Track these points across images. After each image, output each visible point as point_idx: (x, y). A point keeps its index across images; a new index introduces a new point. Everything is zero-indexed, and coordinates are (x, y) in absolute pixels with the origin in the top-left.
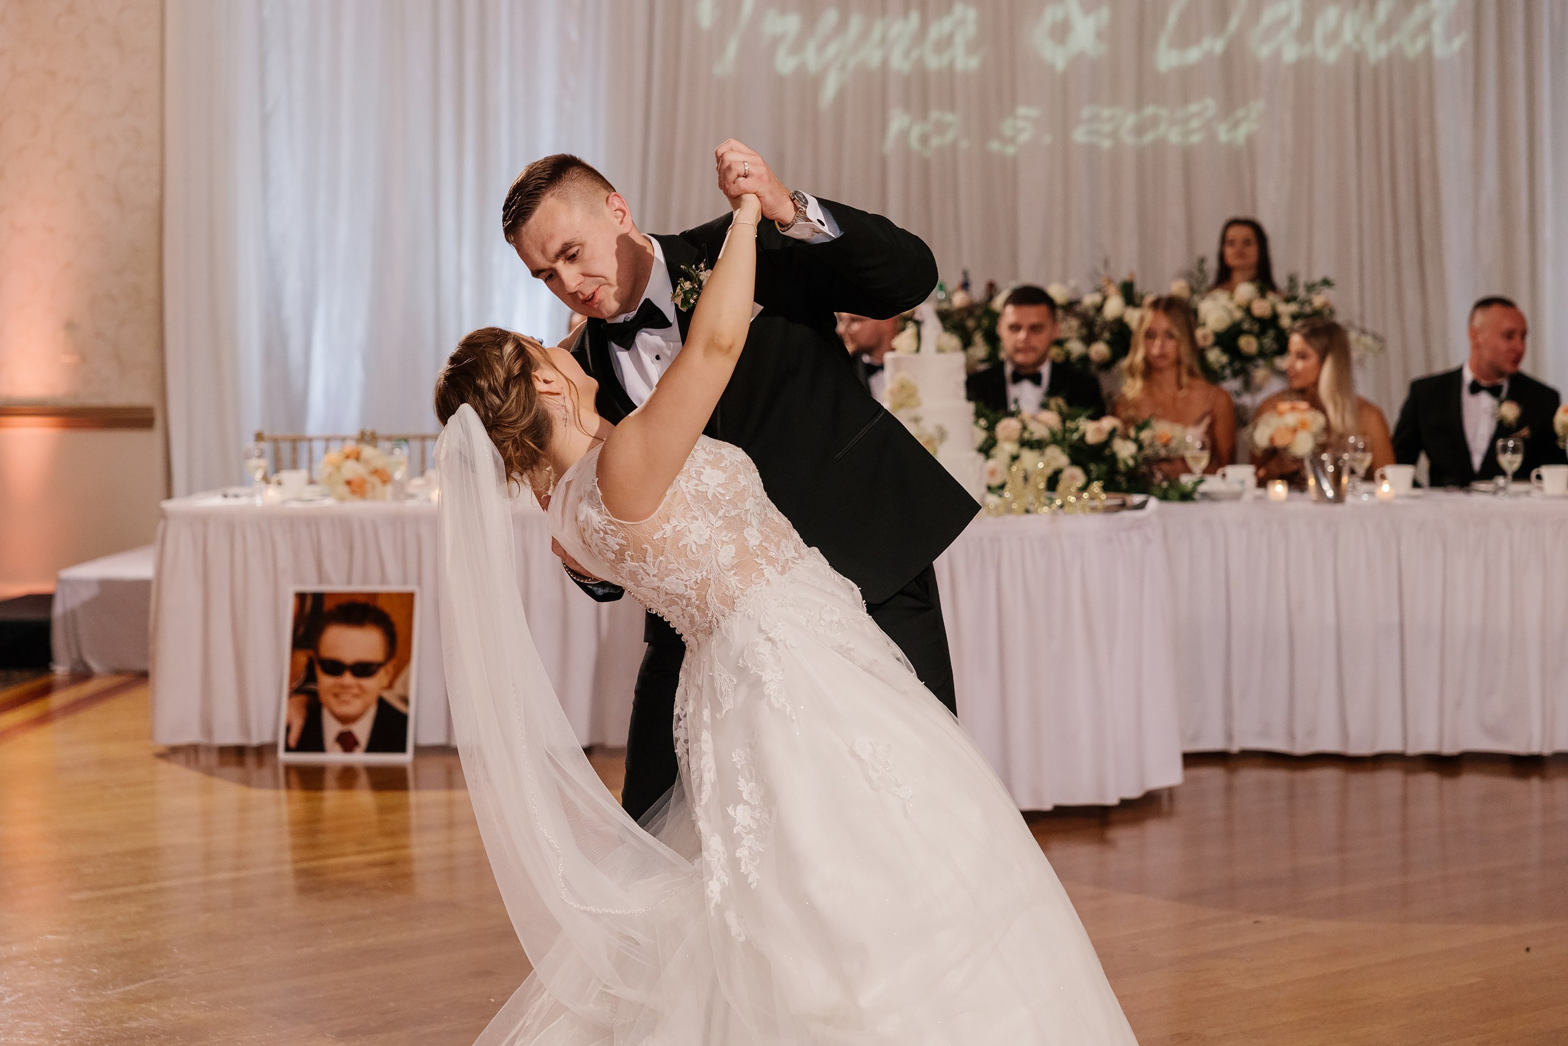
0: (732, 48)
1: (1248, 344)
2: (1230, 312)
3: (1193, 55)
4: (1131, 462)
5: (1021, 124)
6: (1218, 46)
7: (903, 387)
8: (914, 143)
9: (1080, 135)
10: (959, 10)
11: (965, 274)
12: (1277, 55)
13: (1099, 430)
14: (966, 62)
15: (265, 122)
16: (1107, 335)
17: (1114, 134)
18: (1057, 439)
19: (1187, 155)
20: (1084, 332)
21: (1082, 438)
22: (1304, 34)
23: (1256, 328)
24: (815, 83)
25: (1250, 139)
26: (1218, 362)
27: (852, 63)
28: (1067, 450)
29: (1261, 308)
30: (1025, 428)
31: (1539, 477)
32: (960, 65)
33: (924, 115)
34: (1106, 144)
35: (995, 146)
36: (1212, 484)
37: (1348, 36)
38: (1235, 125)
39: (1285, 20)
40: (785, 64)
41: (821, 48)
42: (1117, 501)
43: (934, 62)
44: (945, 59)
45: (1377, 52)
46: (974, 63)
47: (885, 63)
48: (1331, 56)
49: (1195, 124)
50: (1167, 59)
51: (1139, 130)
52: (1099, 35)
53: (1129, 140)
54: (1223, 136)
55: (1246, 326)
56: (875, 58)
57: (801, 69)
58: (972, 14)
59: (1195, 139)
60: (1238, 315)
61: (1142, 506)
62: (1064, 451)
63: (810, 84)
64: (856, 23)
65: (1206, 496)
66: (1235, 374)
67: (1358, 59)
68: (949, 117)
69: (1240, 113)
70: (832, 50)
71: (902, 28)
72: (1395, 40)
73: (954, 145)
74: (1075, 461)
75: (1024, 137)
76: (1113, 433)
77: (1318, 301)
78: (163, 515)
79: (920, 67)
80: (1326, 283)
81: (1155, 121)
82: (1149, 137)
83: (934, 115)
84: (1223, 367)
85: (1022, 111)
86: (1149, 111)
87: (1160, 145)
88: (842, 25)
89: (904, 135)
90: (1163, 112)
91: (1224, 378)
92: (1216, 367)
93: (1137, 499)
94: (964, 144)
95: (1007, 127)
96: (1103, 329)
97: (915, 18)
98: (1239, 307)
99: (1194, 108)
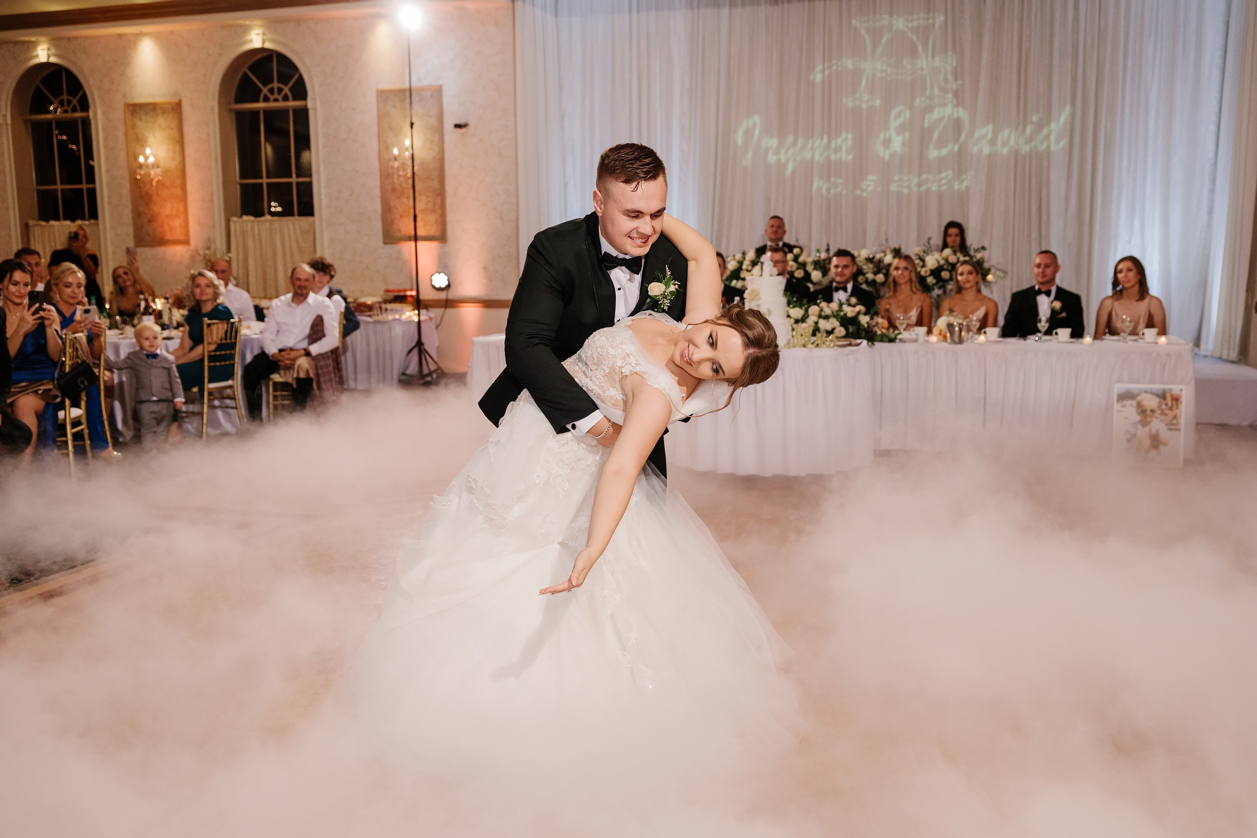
0: (750, 154)
1: (945, 275)
2: (938, 262)
3: (944, 152)
4: (866, 325)
5: (869, 183)
6: (956, 148)
7: (753, 291)
8: (824, 192)
9: (894, 187)
10: (844, 134)
11: (828, 245)
12: (980, 151)
13: (853, 311)
14: (846, 157)
15: (565, 186)
16: (884, 271)
17: (909, 187)
18: (835, 315)
19: (940, 195)
20: (875, 269)
21: (845, 315)
22: (993, 142)
23: (950, 268)
24: (785, 166)
25: (967, 188)
26: (931, 282)
27: (798, 158)
28: (839, 320)
29: (953, 259)
30: (821, 310)
31: (1056, 334)
32: (844, 158)
33: (829, 180)
34: (905, 191)
35: (858, 192)
36: (905, 335)
37: (1012, 142)
38: (961, 182)
39: (986, 135)
40: (772, 159)
41: (786, 152)
42: (848, 342)
43: (833, 157)
44: (839, 156)
45: (1026, 149)
46: (850, 157)
47: (812, 157)
48: (1005, 151)
49: (943, 182)
50: (933, 153)
51: (920, 185)
52: (903, 144)
53: (915, 189)
54: (956, 187)
55: (945, 267)
56: (808, 156)
57: (779, 160)
58: (850, 136)
59: (943, 188)
60: (942, 262)
61: (858, 345)
62: (837, 320)
63: (781, 167)
64: (801, 141)
65: (901, 340)
66: (940, 288)
67: (1017, 153)
68: (839, 181)
69: (964, 177)
70: (790, 153)
71: (819, 143)
72: (1033, 143)
73: (841, 192)
74: (842, 325)
75: (870, 189)
76: (859, 313)
77: (979, 256)
78: (473, 343)
79: (828, 158)
80: (983, 248)
81: (927, 181)
82: (924, 188)
83: (833, 180)
84: (934, 285)
85: (869, 177)
86: (924, 176)
87: (928, 191)
88: (795, 143)
89: (819, 188)
90: (931, 177)
91: (933, 289)
92: (931, 284)
93: (859, 341)
94: (844, 192)
95: (864, 185)
96: (882, 269)
97: (825, 138)
98: (943, 259)
99: (943, 175)
